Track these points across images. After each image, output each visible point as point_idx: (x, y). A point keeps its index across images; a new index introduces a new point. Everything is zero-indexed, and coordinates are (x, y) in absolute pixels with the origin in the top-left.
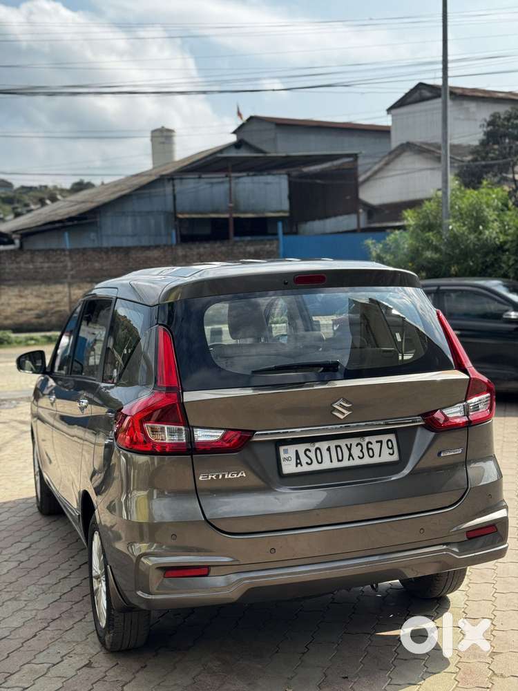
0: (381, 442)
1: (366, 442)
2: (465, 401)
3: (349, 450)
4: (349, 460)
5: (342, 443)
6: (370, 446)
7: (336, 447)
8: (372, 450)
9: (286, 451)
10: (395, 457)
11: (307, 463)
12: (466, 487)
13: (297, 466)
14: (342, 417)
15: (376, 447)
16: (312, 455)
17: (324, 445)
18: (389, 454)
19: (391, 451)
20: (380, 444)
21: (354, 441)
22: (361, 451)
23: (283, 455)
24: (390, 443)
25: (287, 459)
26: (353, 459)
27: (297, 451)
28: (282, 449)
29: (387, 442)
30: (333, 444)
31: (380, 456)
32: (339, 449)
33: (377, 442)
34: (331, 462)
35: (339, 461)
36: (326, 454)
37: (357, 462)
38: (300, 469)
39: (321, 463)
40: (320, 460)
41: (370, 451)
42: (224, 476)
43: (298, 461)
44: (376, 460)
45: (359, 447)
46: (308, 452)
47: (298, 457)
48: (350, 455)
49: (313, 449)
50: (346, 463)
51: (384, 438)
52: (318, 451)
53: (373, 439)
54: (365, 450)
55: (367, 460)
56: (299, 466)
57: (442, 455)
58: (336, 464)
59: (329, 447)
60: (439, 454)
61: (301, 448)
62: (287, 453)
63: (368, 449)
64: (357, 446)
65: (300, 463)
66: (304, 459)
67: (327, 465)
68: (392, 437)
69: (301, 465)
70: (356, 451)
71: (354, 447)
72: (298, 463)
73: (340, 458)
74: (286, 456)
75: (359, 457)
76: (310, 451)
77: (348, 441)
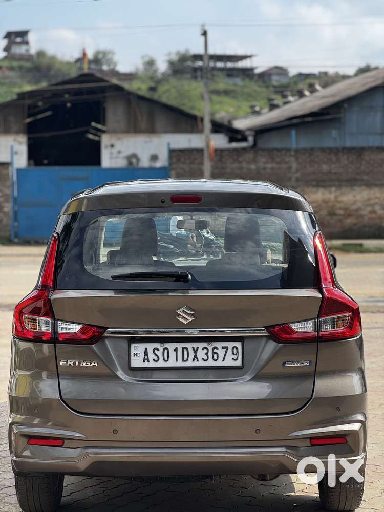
0: (227, 348)
1: (212, 347)
2: (318, 318)
3: (195, 352)
4: (193, 361)
5: (189, 345)
6: (215, 351)
7: (183, 348)
8: (217, 354)
10: (239, 363)
11: (154, 360)
12: (310, 397)
13: (144, 362)
15: (221, 352)
16: (160, 354)
17: (171, 346)
18: (233, 359)
19: (235, 357)
20: (225, 350)
21: (201, 345)
22: (207, 354)
23: (133, 351)
24: (235, 350)
26: (198, 361)
28: (133, 346)
30: (180, 346)
31: (224, 360)
32: (185, 350)
33: (223, 348)
34: (177, 361)
35: (184, 361)
36: (172, 354)
37: (201, 363)
38: (146, 365)
39: (167, 361)
40: (166, 359)
42: (79, 363)
43: (146, 358)
44: (219, 363)
45: (205, 351)
46: (156, 351)
48: (195, 357)
49: (161, 349)
51: (230, 345)
52: (166, 351)
53: (219, 345)
54: (210, 354)
56: (146, 361)
57: (286, 365)
58: (180, 364)
59: (177, 348)
60: (284, 364)
61: (150, 346)
62: (138, 349)
63: (213, 353)
64: (203, 349)
66: (151, 356)
67: (172, 363)
68: (238, 345)
69: (149, 361)
70: (201, 354)
71: (200, 350)
74: (136, 352)
75: (203, 359)
76: (158, 350)
77: (195, 345)
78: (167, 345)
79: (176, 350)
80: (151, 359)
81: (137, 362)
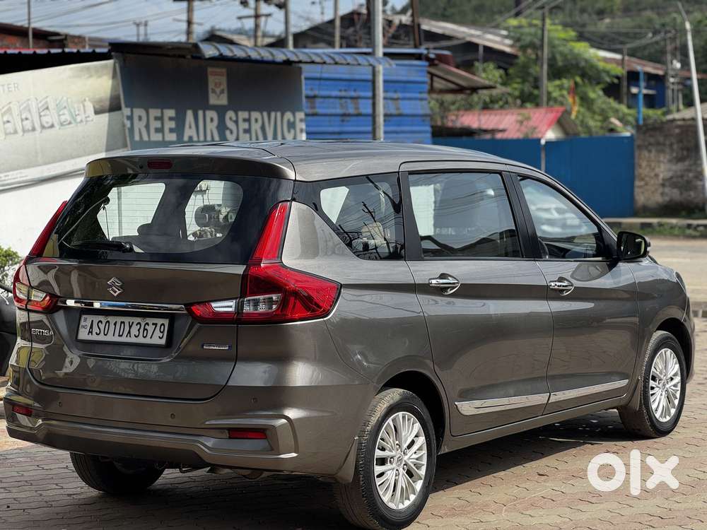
3: (130, 327)
6: (147, 327)
7: (122, 322)
9: (85, 320)
14: (115, 295)
15: (151, 328)
22: (139, 330)
23: (82, 323)
25: (84, 327)
27: (92, 321)
29: (161, 325)
32: (123, 325)
33: (153, 324)
35: (119, 336)
40: (106, 333)
41: (146, 331)
45: (139, 325)
46: (100, 324)
47: (91, 327)
48: (129, 332)
50: (124, 339)
51: (160, 321)
54: (142, 330)
55: (141, 340)
59: (116, 322)
63: (145, 329)
65: (92, 333)
66: (95, 330)
68: (166, 322)
70: (134, 330)
72: (91, 332)
73: (121, 334)
78: (110, 319)
79: (115, 324)
80: (94, 333)
81: (83, 335)
